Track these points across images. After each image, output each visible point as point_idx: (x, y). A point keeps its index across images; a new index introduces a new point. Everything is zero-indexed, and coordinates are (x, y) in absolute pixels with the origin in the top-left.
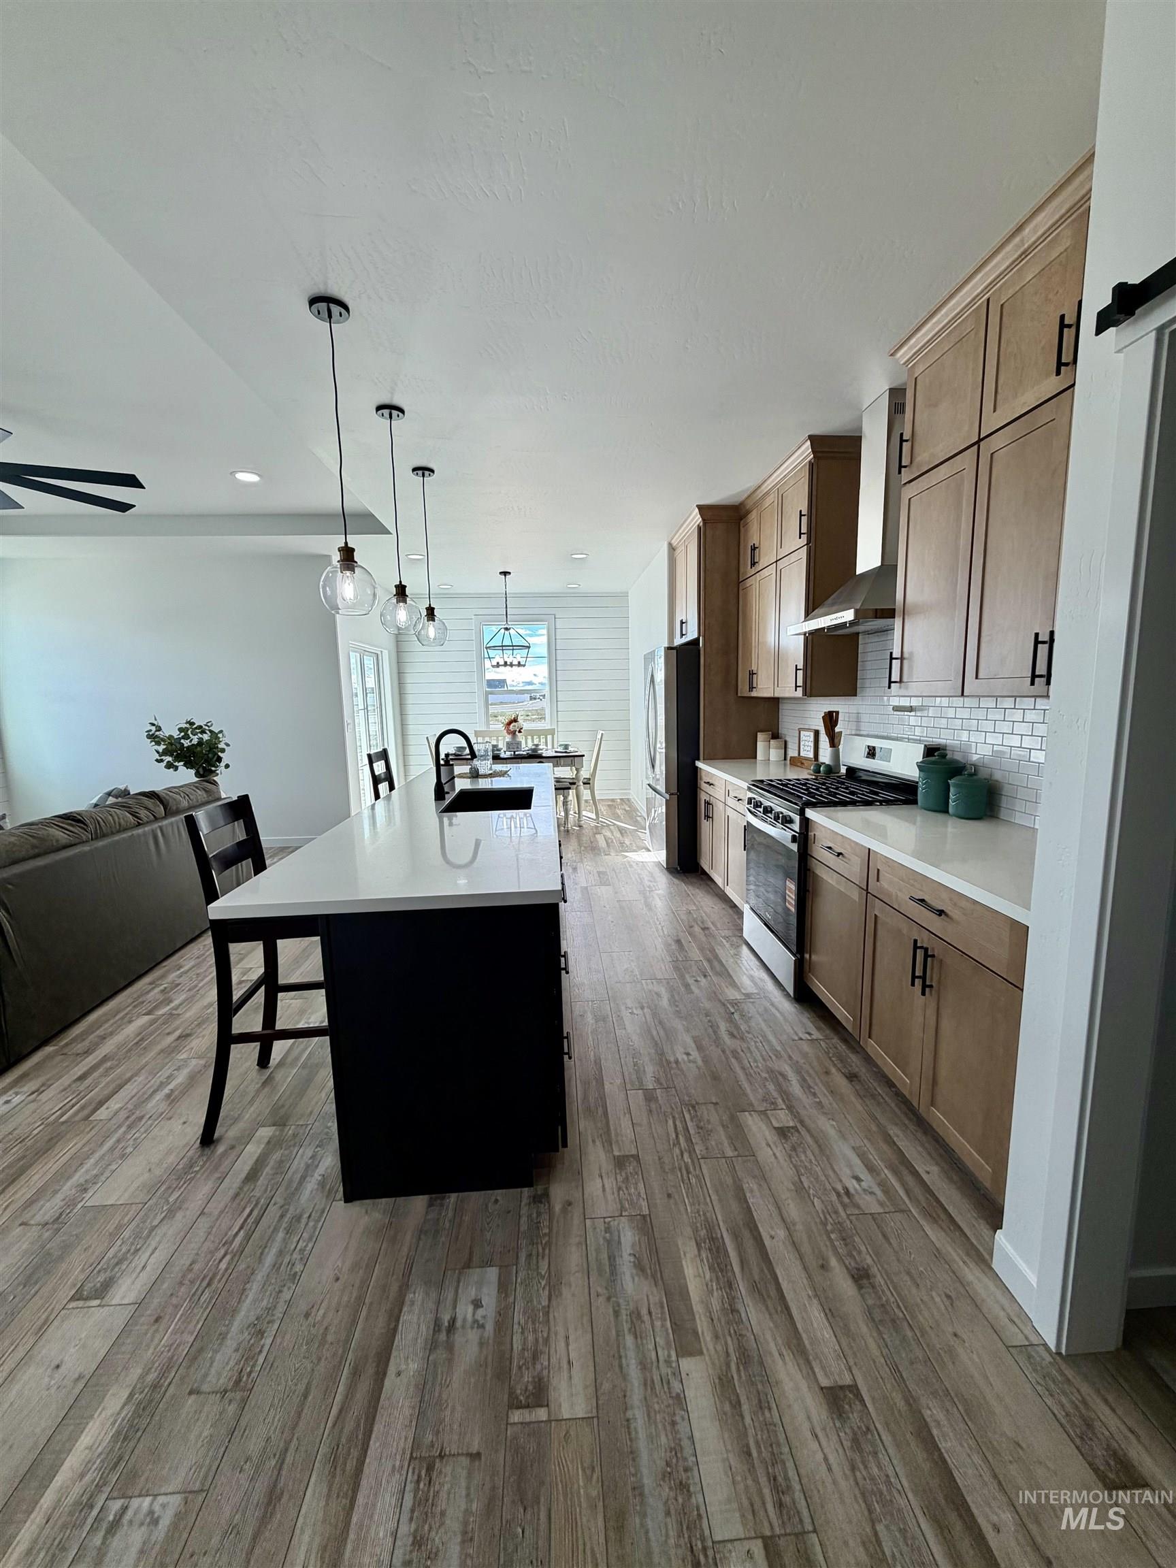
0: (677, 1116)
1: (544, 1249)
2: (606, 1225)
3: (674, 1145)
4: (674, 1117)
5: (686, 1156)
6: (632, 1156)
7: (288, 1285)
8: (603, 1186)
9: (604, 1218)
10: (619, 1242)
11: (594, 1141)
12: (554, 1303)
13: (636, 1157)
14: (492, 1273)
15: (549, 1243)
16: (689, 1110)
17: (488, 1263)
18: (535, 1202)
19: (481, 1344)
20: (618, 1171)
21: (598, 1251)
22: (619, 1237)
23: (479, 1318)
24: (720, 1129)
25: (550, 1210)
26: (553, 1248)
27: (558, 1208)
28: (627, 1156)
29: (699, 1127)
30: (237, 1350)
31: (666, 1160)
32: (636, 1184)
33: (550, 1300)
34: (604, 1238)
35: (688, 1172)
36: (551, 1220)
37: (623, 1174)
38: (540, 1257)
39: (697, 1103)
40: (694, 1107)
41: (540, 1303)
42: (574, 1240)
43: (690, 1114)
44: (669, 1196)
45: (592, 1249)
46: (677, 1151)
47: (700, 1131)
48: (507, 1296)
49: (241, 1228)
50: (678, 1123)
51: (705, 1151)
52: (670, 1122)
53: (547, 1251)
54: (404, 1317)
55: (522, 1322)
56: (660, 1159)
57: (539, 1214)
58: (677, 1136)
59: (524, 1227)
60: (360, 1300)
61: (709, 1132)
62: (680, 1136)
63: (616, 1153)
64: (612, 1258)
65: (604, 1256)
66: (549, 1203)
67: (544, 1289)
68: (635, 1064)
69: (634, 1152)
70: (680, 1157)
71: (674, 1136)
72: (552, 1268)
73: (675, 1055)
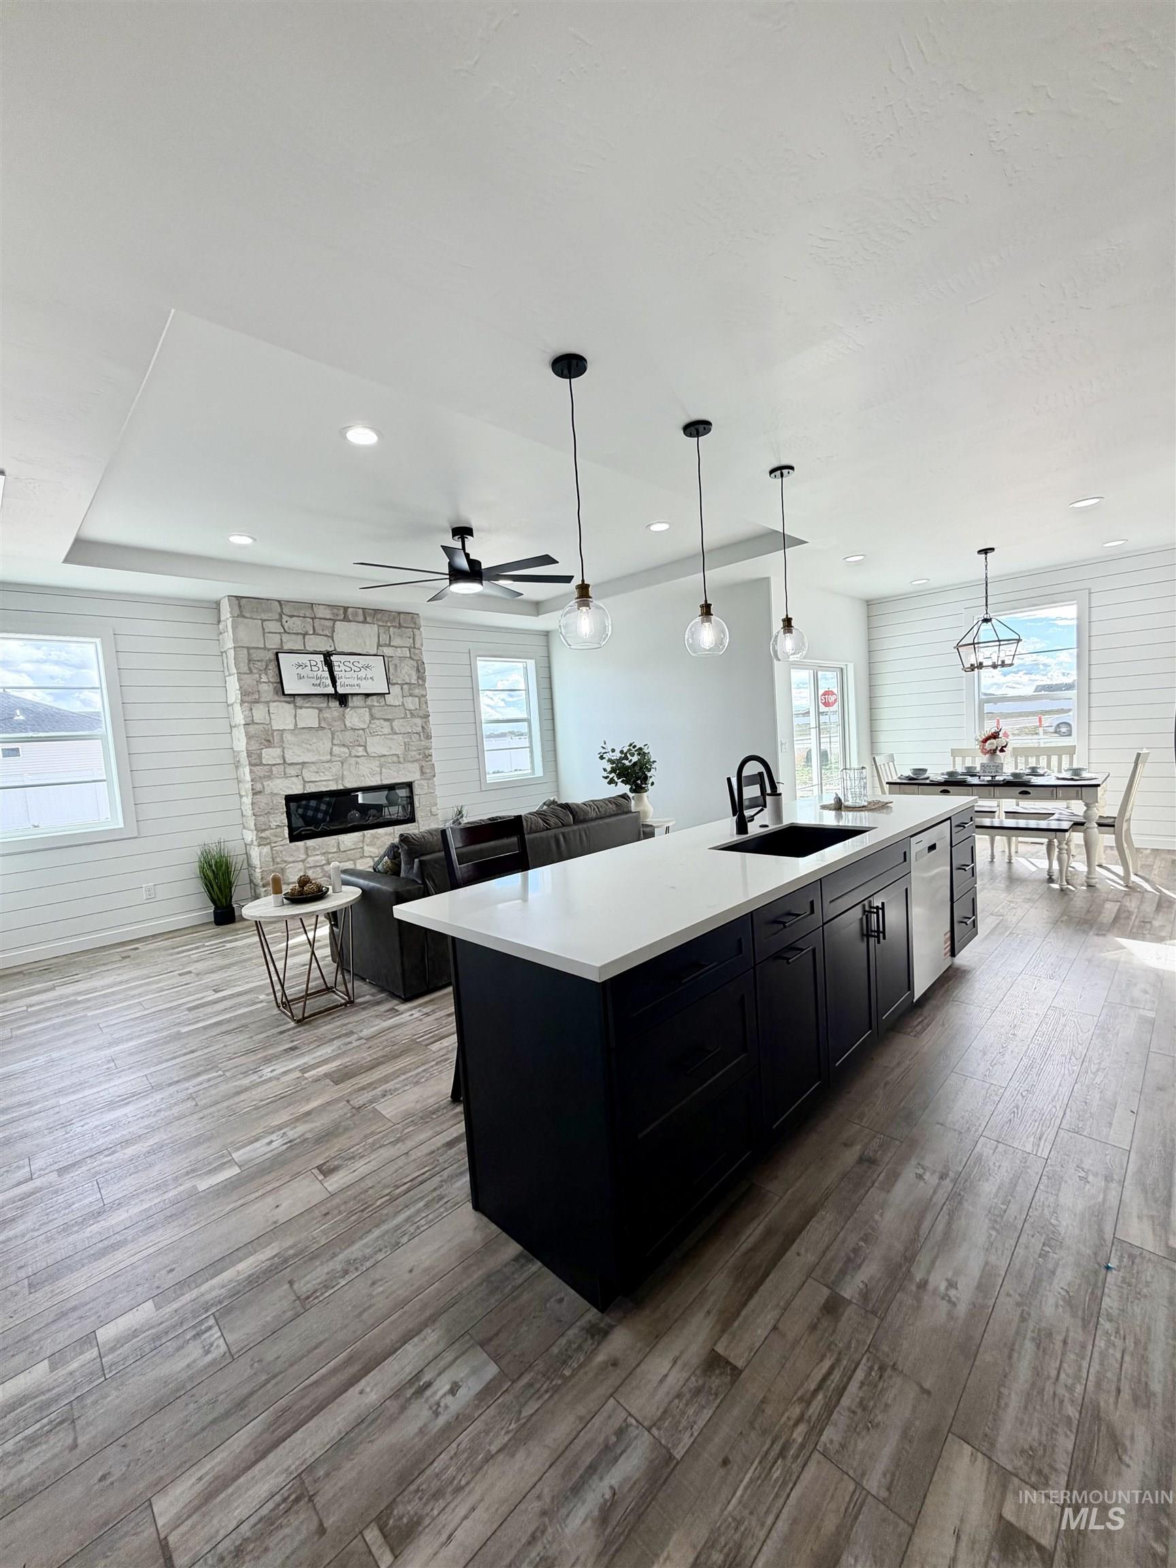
0: (845, 1362)
1: (547, 1391)
2: (624, 1425)
3: (801, 1399)
4: (838, 1360)
5: (802, 1428)
6: (734, 1368)
7: (388, 1249)
8: (666, 1376)
9: (630, 1415)
10: (616, 1459)
11: (709, 1312)
12: (501, 1457)
13: (736, 1372)
14: (492, 1370)
15: (556, 1389)
16: (871, 1368)
17: (496, 1358)
18: (588, 1331)
19: (421, 1431)
20: (698, 1372)
21: (588, 1445)
22: (621, 1454)
23: (442, 1404)
24: (893, 1438)
25: (594, 1352)
26: (556, 1397)
27: (601, 1358)
28: (728, 1363)
29: (862, 1405)
30: (328, 1274)
31: (769, 1410)
32: (703, 1407)
33: (499, 1451)
34: (607, 1439)
35: (782, 1454)
36: (581, 1366)
37: (700, 1382)
38: (537, 1396)
39: (894, 1367)
40: (882, 1369)
41: (490, 1444)
42: (581, 1410)
43: (868, 1374)
44: (725, 1462)
45: (584, 1437)
46: (796, 1410)
47: (859, 1411)
48: (477, 1407)
49: (411, 1181)
50: (836, 1376)
51: (836, 1446)
52: (827, 1364)
53: (547, 1396)
54: (408, 1346)
55: (462, 1446)
56: (762, 1402)
57: (580, 1348)
58: (816, 1391)
59: (555, 1350)
60: (406, 1302)
61: (871, 1425)
62: (820, 1396)
63: (720, 1349)
64: (592, 1469)
65: (588, 1459)
66: (599, 1343)
67: (507, 1432)
68: (856, 1251)
69: (740, 1364)
70: (791, 1423)
71: (813, 1387)
72: (534, 1418)
73: (929, 1272)
